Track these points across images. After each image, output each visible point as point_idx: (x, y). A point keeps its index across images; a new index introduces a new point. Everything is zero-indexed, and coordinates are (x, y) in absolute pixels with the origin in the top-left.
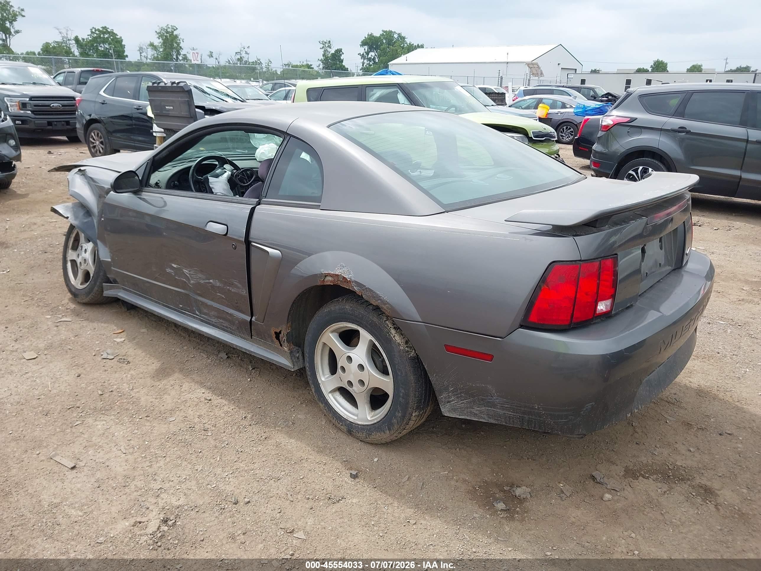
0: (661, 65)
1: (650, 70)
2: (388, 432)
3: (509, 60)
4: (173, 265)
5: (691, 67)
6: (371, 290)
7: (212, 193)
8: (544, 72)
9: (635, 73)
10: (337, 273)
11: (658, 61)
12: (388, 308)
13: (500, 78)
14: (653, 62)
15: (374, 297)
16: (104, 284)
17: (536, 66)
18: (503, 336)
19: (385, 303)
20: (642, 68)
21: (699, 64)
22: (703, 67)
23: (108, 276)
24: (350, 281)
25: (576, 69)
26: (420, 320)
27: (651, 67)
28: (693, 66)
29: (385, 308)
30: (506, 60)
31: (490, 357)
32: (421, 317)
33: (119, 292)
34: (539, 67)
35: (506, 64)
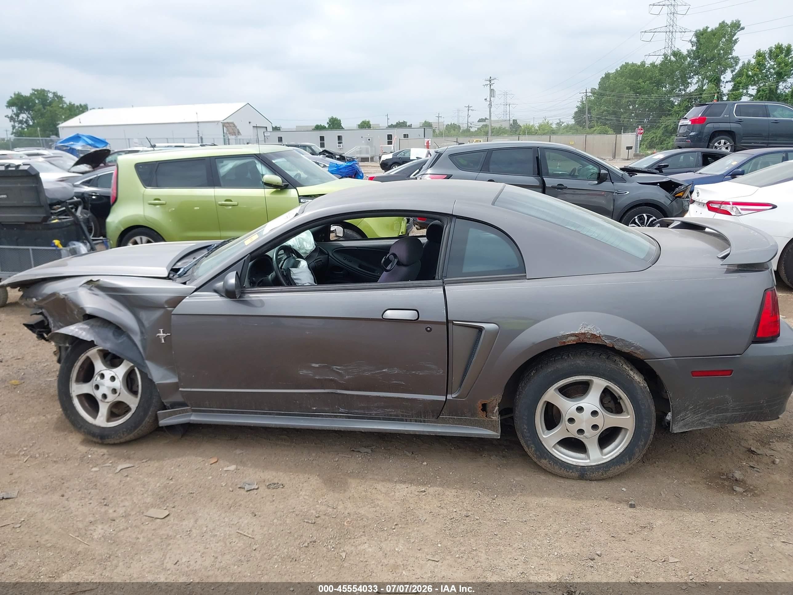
0: (336, 122)
1: (327, 126)
2: (628, 462)
3: (199, 121)
4: (314, 365)
5: (361, 123)
6: (623, 340)
7: (295, 284)
8: (240, 131)
9: (314, 130)
10: (583, 332)
11: (332, 118)
12: (642, 352)
13: (200, 139)
14: (328, 119)
15: (627, 345)
16: (159, 412)
17: (232, 125)
18: (741, 353)
19: (637, 348)
20: (319, 124)
21: (367, 120)
22: (371, 123)
23: (163, 401)
24: (599, 336)
25: (266, 127)
26: (671, 356)
27: (328, 123)
28: (363, 122)
29: (638, 352)
30: (196, 121)
31: (730, 372)
32: (670, 353)
33: (190, 415)
34: (235, 126)
35: (196, 124)
